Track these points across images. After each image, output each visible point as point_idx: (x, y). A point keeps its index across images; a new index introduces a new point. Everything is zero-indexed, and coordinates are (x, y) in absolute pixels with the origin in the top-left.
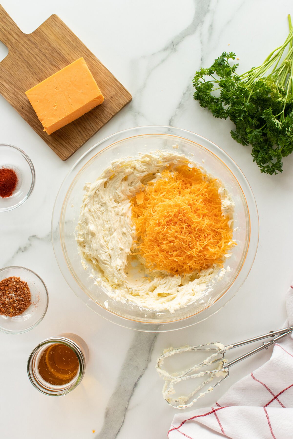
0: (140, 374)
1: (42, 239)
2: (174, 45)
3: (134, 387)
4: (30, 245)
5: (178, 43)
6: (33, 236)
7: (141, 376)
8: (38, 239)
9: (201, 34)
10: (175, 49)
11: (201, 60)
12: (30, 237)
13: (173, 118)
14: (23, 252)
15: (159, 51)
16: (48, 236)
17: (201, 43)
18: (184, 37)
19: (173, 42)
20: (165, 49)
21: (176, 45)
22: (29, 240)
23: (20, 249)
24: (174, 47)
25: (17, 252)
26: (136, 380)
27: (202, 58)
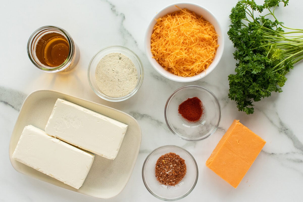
0: (15, 107)
1: (122, 24)
2: (285, 131)
3: (4, 102)
4: (117, 15)
5: (286, 134)
6: (124, 17)
7: (13, 107)
8: (122, 21)
9: (294, 153)
10: (281, 131)
11: (272, 154)
12: (124, 15)
13: (223, 130)
14: (111, 9)
15: (279, 118)
16: (125, 30)
17: (287, 153)
18: (291, 139)
19: (287, 130)
20: (281, 123)
21: (285, 133)
22: (121, 14)
23: (114, 6)
24: (283, 131)
25: (111, 4)
26: (10, 104)
27: (274, 154)
